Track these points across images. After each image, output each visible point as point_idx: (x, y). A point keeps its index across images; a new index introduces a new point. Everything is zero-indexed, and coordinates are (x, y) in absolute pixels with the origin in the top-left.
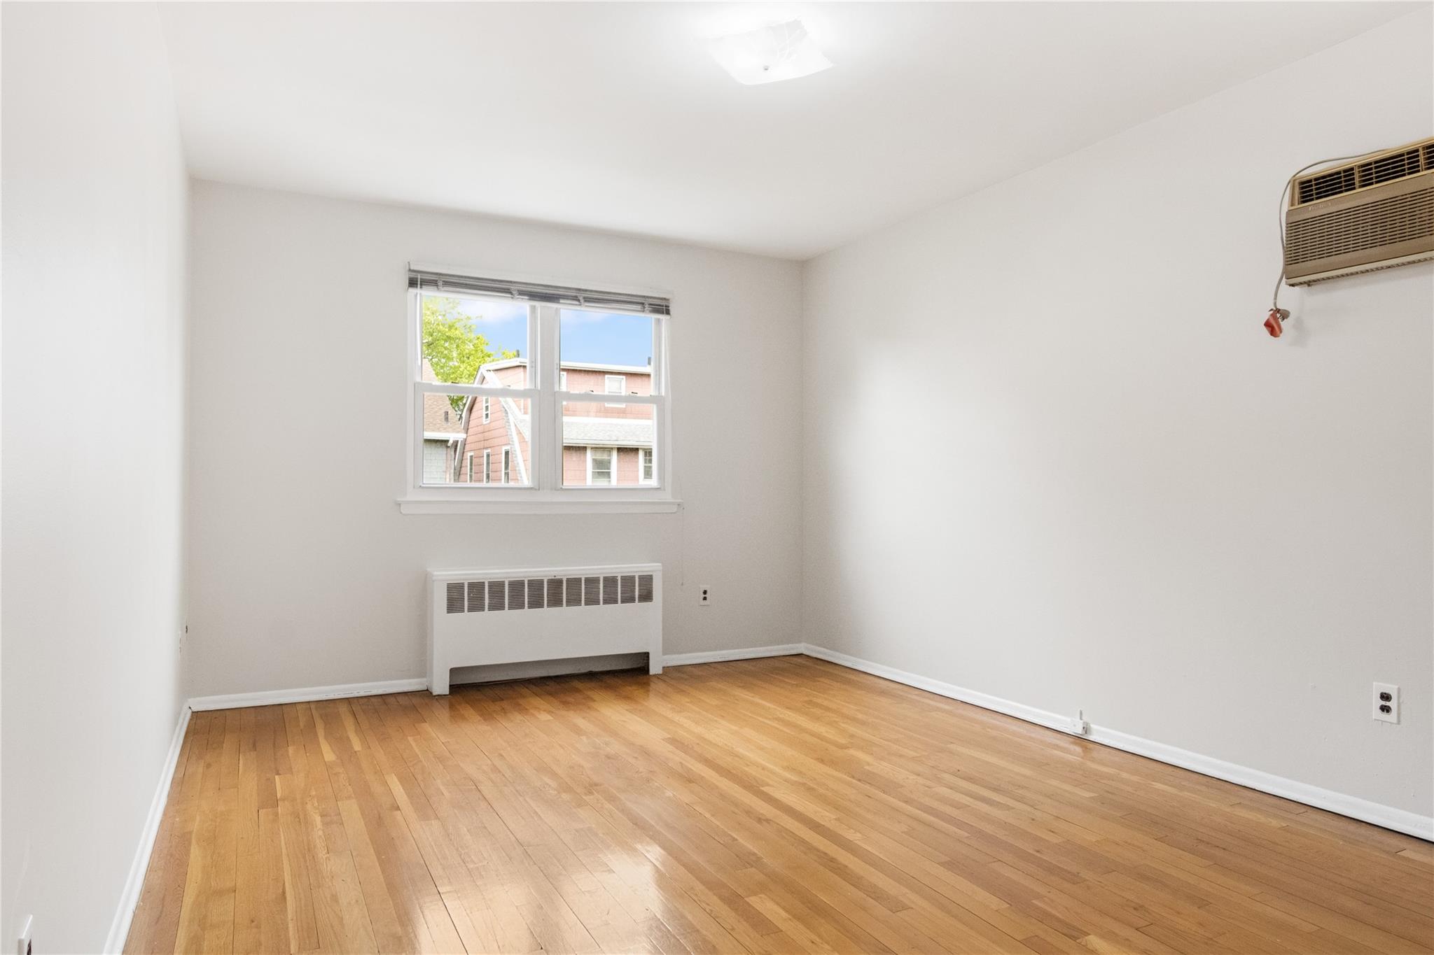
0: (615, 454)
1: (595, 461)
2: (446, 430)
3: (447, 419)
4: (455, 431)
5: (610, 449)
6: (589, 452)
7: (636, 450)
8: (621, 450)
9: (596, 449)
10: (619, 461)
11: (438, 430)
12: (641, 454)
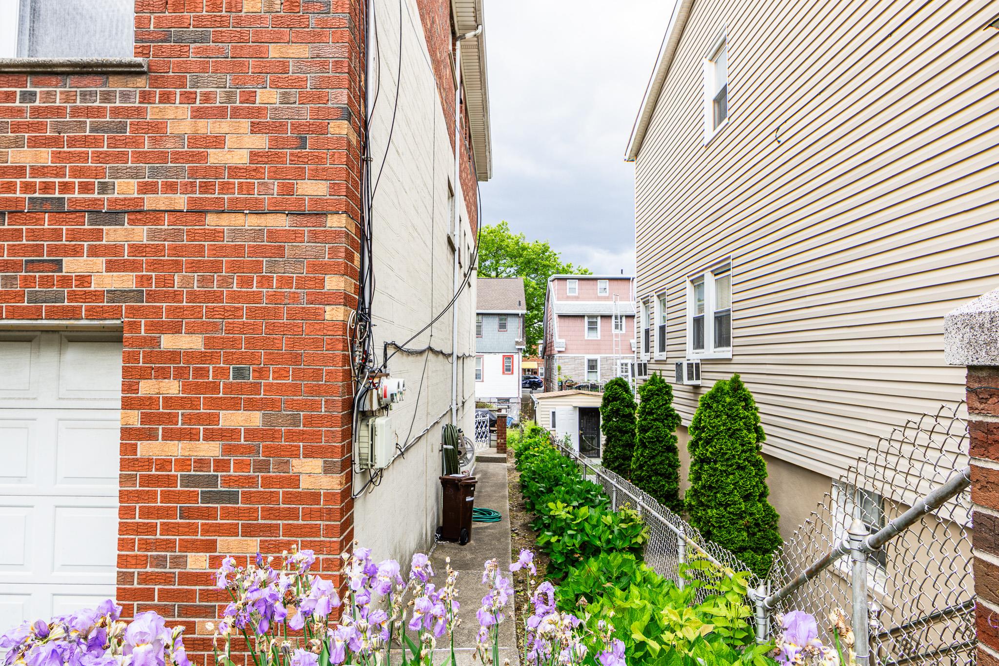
0: (599, 318)
1: (589, 322)
2: (518, 309)
3: (520, 305)
4: (522, 309)
5: (596, 317)
6: (586, 318)
7: (610, 317)
8: (602, 317)
9: (590, 317)
10: (601, 322)
11: (515, 309)
12: (613, 318)
